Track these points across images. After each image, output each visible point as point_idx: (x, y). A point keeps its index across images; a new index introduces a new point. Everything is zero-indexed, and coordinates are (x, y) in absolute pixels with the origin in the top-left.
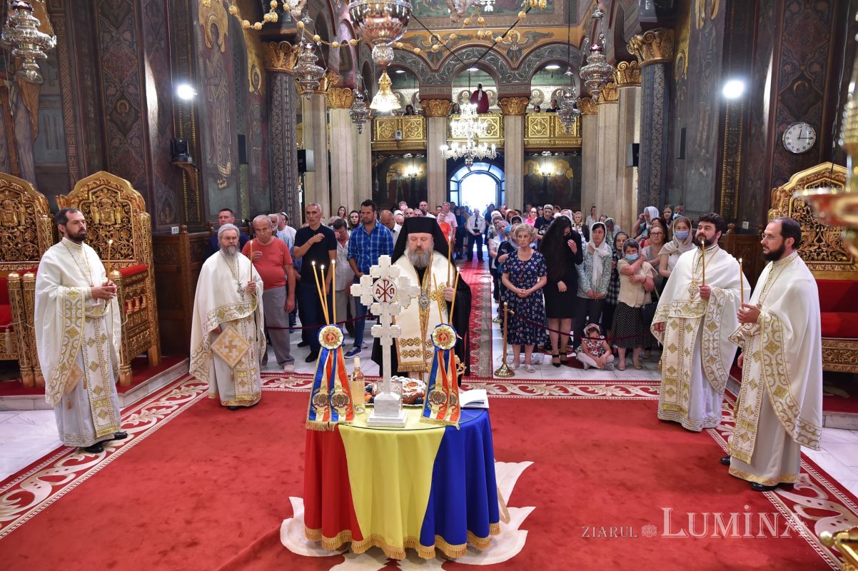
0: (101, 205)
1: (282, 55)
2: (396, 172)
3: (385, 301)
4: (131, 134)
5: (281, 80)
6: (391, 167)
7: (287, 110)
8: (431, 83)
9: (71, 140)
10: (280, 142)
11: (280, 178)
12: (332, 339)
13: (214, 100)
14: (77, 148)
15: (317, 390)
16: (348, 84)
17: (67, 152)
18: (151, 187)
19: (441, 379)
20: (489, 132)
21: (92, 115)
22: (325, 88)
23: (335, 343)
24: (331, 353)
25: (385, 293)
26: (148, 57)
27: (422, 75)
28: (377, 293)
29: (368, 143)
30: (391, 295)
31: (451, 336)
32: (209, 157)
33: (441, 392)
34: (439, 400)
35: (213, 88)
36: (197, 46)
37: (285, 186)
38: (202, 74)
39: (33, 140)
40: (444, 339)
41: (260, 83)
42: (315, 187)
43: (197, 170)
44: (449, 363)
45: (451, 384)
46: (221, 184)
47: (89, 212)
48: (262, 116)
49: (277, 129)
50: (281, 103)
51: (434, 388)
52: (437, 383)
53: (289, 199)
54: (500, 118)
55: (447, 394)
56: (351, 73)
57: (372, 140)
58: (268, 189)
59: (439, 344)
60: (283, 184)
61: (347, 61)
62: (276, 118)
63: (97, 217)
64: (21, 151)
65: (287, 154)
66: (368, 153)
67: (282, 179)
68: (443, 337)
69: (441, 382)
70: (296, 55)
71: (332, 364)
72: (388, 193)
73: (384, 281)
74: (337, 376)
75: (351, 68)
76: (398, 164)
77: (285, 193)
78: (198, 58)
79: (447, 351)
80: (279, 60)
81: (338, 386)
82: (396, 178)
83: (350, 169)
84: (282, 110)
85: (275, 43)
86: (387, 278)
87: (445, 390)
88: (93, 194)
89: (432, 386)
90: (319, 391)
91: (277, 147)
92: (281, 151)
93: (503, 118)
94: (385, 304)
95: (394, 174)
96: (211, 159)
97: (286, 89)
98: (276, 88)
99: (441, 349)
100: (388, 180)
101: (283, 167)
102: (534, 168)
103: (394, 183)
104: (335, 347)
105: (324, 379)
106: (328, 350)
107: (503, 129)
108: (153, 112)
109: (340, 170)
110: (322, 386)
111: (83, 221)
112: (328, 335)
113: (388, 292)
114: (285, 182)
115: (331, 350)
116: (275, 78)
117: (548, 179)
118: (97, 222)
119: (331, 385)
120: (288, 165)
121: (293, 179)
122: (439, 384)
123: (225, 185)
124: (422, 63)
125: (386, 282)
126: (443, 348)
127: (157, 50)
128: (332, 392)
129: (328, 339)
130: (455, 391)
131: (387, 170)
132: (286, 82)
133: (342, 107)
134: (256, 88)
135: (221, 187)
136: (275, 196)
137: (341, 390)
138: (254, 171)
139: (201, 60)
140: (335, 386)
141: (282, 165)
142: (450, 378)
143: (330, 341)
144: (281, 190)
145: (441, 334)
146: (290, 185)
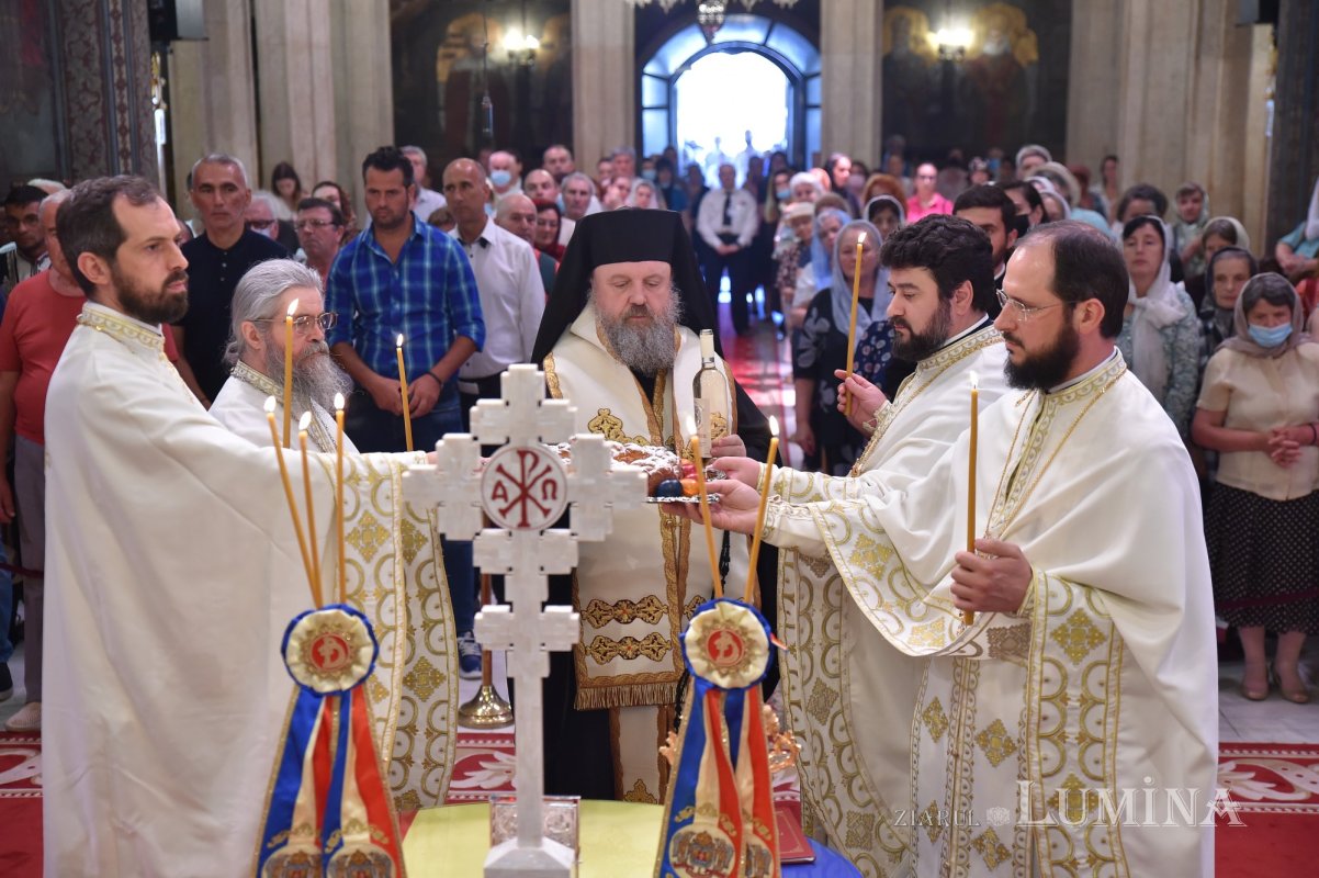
2: (468, 45)
3: (524, 524)
6: (452, 29)
11: (87, 61)
12: (335, 656)
15: (278, 839)
19: (716, 790)
23: (346, 670)
24: (329, 706)
25: (525, 495)
28: (495, 497)
30: (547, 504)
31: (752, 643)
33: (716, 833)
34: (706, 861)
37: (104, 87)
40: (728, 653)
42: (208, 92)
44: (744, 734)
45: (748, 807)
51: (690, 821)
52: (699, 803)
53: (123, 130)
55: (737, 841)
58: (45, 98)
59: (709, 670)
60: (98, 82)
67: (96, 65)
68: (722, 643)
69: (715, 801)
71: (334, 744)
72: (442, 115)
73: (522, 454)
74: (350, 784)
76: (473, 18)
77: (106, 111)
79: (736, 693)
81: (354, 822)
82: (466, 64)
83: (322, 35)
86: (533, 444)
87: (729, 825)
89: (684, 814)
90: (285, 843)
94: (524, 533)
95: (460, 53)
99: (716, 688)
100: (443, 70)
101: (99, 21)
102: (913, 32)
103: (460, 80)
104: (346, 684)
105: (305, 798)
106: (318, 696)
109: (289, 35)
110: (297, 822)
112: (320, 643)
113: (536, 492)
114: (104, 74)
115: (330, 695)
117: (958, 67)
119: (329, 819)
120: (115, 15)
121: (134, 66)
122: (707, 806)
125: (529, 460)
126: (724, 682)
128: (332, 843)
129: (319, 659)
130: (763, 830)
131: (440, 39)
136: (71, 121)
137: (365, 836)
140: (344, 822)
141: (91, 16)
142: (745, 783)
143: (327, 663)
144: (90, 99)
145: (717, 635)
146: (121, 85)
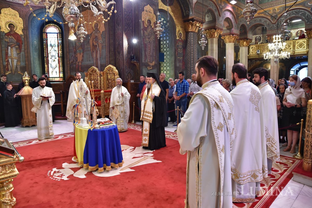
0: (110, 74)
1: (190, 26)
2: (266, 67)
4: (120, 54)
5: (190, 34)
7: (192, 44)
8: (272, 29)
9: (107, 57)
10: (189, 55)
11: (189, 68)
13: (147, 43)
14: (108, 59)
16: (231, 33)
17: (106, 60)
18: (124, 69)
20: (301, 47)
21: (112, 50)
22: (216, 36)
26: (125, 32)
27: (268, 26)
29: (246, 55)
32: (144, 60)
35: (147, 39)
36: (140, 27)
38: (142, 35)
39: (100, 57)
41: (182, 36)
43: (139, 64)
46: (149, 68)
47: (108, 76)
48: (183, 47)
49: (189, 51)
50: (190, 42)
54: (307, 40)
56: (233, 29)
57: (248, 54)
61: (231, 25)
62: (188, 47)
63: (109, 77)
64: (98, 61)
65: (192, 59)
66: (246, 59)
67: (190, 68)
70: (195, 25)
75: (232, 27)
76: (267, 64)
77: (190, 73)
78: (140, 31)
80: (189, 28)
84: (190, 44)
85: (188, 22)
88: (109, 71)
91: (188, 57)
92: (190, 58)
93: (309, 40)
96: (145, 60)
97: (192, 37)
98: (189, 37)
107: (308, 45)
108: (126, 48)
111: (80, 76)
114: (190, 69)
116: (188, 34)
118: (109, 78)
120: (192, 63)
123: (151, 68)
124: (268, 21)
127: (129, 30)
132: (192, 35)
133: (230, 42)
134: (180, 38)
135: (148, 69)
136: (187, 74)
138: (178, 65)
139: (142, 31)
141: (190, 63)
146: (192, 70)
